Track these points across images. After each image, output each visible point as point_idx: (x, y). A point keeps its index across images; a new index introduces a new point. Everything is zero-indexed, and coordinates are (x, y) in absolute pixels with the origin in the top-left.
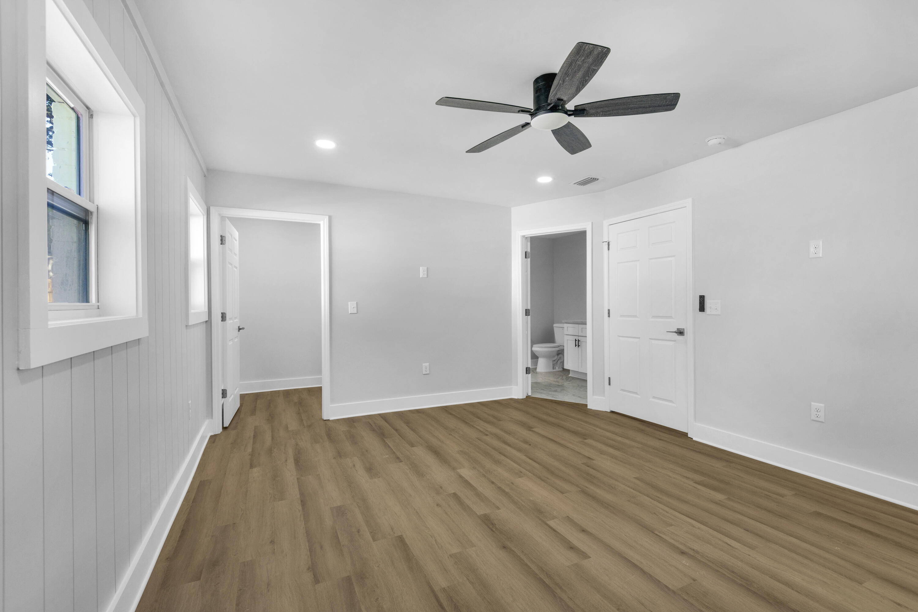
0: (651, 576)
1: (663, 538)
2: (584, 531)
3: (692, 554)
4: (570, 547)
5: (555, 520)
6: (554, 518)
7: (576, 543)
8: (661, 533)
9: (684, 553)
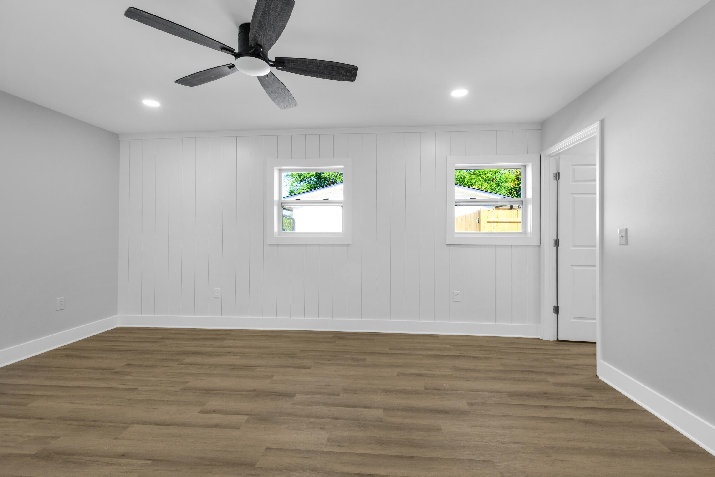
0: (151, 424)
1: (142, 460)
2: (216, 426)
3: (114, 460)
4: (216, 411)
5: (245, 421)
6: (248, 422)
7: (214, 416)
8: (145, 464)
9: (122, 456)
